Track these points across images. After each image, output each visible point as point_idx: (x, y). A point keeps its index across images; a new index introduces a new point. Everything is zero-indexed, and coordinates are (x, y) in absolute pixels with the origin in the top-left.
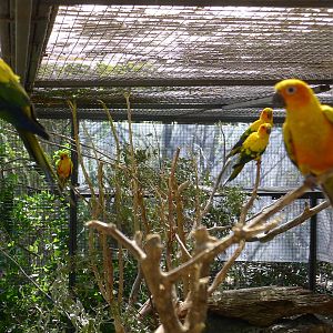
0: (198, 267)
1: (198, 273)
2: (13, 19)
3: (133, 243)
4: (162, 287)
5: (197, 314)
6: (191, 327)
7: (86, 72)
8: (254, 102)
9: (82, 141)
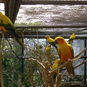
0: (59, 70)
1: (59, 72)
2: (9, 9)
3: (41, 64)
4: (49, 75)
5: (58, 82)
6: (57, 86)
7: (26, 25)
8: (70, 33)
9: (25, 44)
